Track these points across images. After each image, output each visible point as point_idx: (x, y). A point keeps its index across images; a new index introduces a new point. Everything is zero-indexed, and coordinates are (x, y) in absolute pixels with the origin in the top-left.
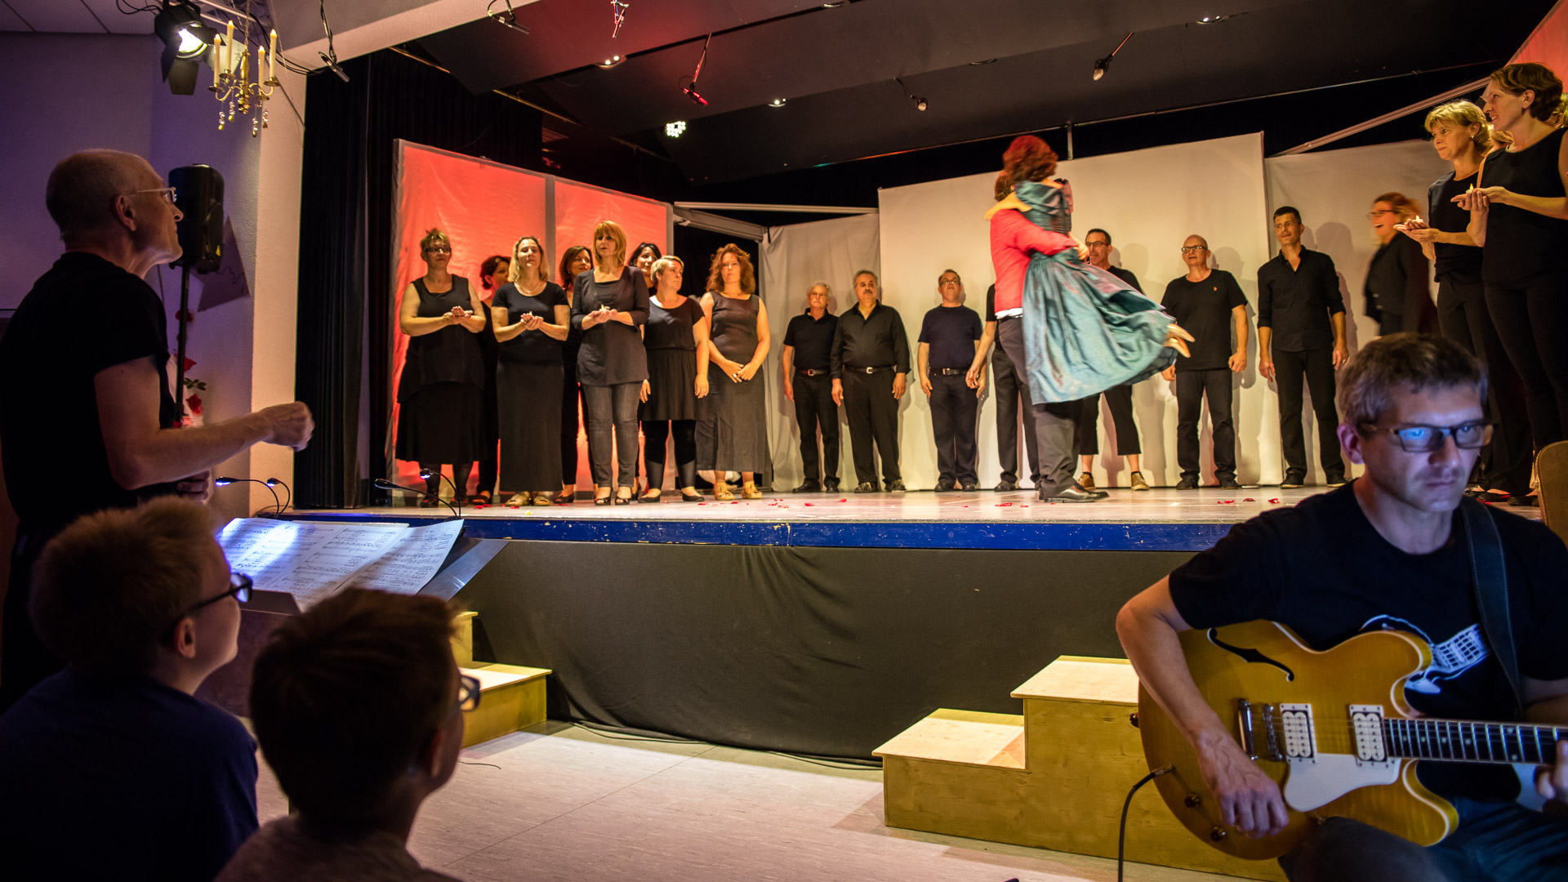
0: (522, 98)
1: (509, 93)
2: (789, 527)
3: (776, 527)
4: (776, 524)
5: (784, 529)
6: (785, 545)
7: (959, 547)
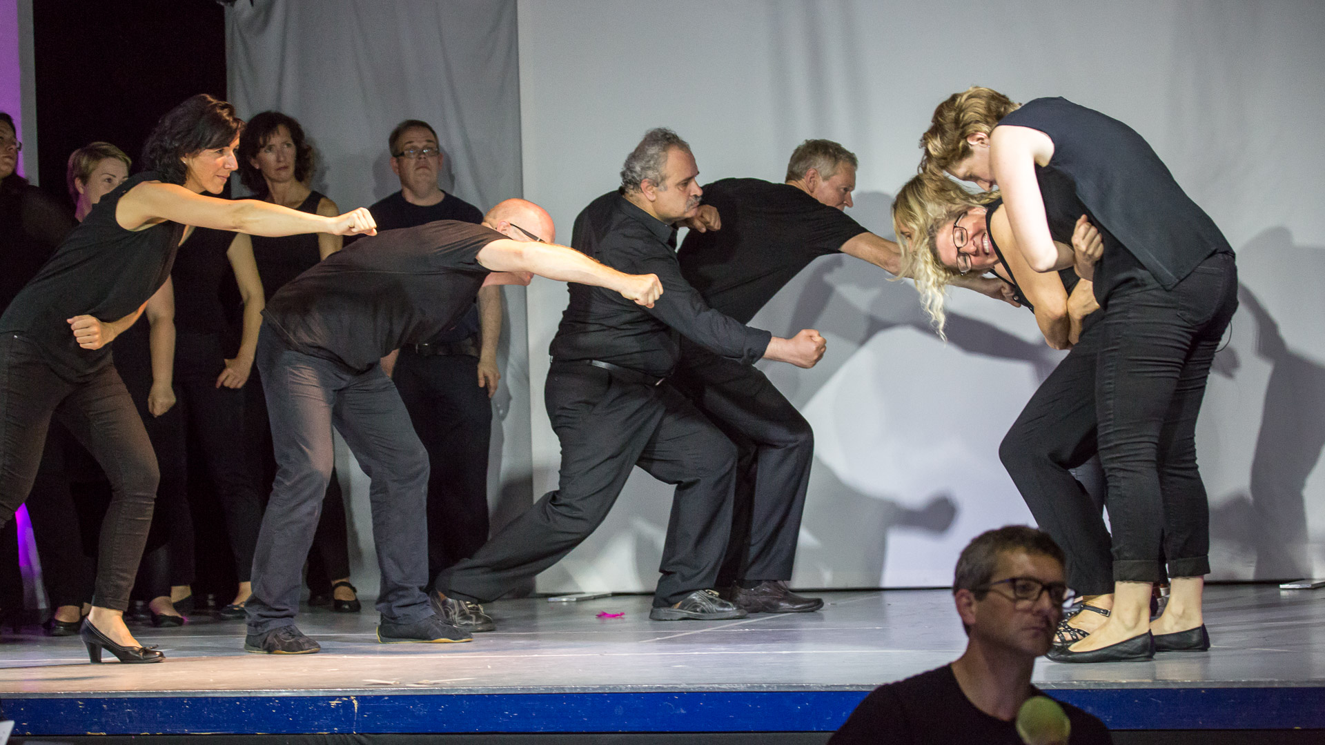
2: (355, 702)
3: (333, 703)
4: (334, 698)
5: (347, 705)
6: (350, 733)
7: (633, 730)
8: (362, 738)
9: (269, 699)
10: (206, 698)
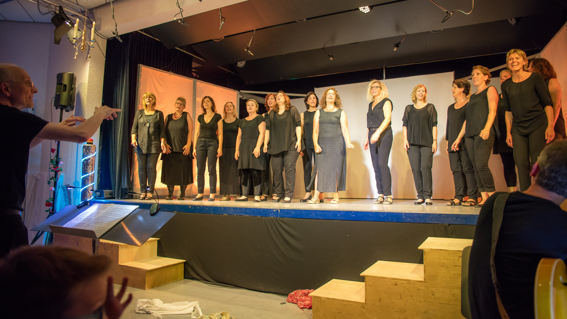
0: (186, 51)
1: (181, 49)
2: (279, 210)
4: (274, 209)
6: (278, 217)
7: (342, 220)
8: (280, 218)
9: (261, 209)
10: (248, 208)
